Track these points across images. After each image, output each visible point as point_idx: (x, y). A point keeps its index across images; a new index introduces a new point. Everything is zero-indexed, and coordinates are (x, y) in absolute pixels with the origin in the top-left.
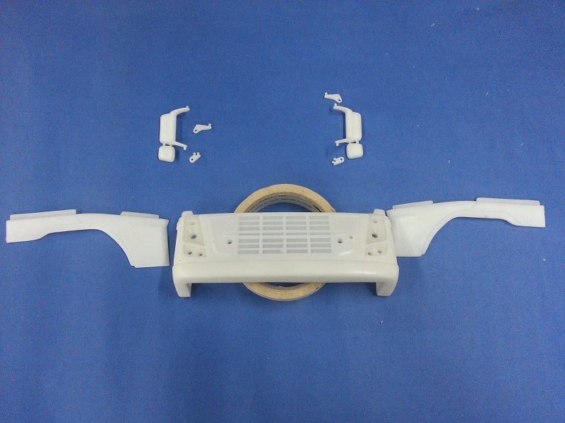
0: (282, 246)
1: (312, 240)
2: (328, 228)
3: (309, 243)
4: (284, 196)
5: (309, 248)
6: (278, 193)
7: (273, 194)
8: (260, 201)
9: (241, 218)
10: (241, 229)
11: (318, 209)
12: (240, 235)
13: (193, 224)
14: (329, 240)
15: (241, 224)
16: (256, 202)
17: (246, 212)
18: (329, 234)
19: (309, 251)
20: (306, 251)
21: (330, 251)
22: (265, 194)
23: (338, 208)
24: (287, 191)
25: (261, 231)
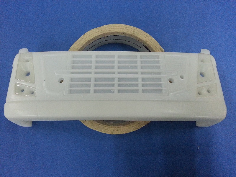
0: (113, 85)
1: (143, 80)
2: (159, 67)
3: (140, 82)
4: (115, 36)
5: (140, 88)
6: (109, 33)
7: (106, 34)
8: (93, 41)
9: (74, 57)
10: (73, 68)
11: (148, 49)
12: (72, 73)
13: (27, 61)
14: (160, 79)
15: (74, 62)
16: (89, 41)
17: (79, 50)
18: (160, 73)
19: (140, 92)
20: (137, 91)
21: (160, 91)
22: (97, 34)
23: (167, 48)
24: (119, 31)
25: (93, 70)
